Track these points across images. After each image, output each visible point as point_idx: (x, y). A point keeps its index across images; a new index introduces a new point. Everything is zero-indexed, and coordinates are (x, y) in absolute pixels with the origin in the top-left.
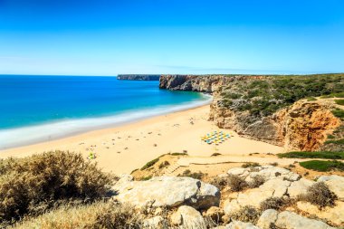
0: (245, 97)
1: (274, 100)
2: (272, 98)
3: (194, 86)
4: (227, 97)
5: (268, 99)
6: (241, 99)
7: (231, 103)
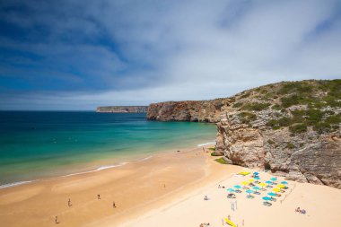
0: (277, 107)
1: (329, 108)
2: (326, 106)
3: (194, 114)
4: (244, 108)
5: (319, 106)
6: (270, 110)
7: (254, 117)
